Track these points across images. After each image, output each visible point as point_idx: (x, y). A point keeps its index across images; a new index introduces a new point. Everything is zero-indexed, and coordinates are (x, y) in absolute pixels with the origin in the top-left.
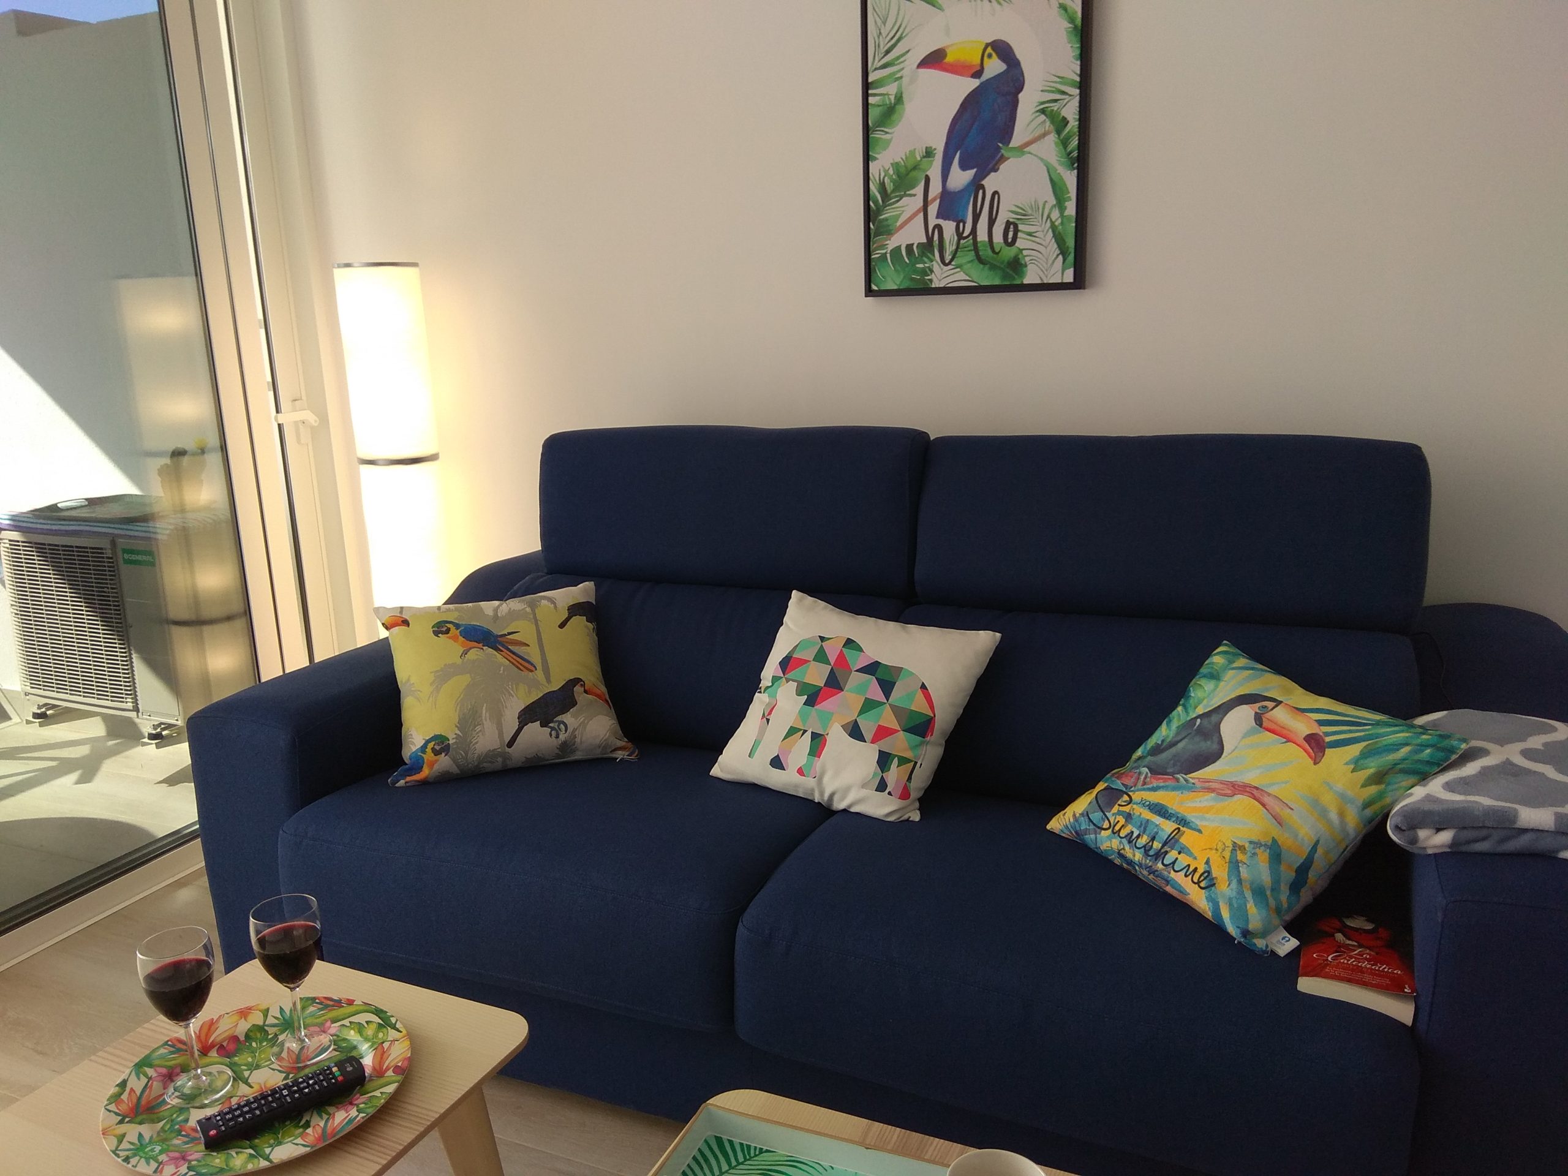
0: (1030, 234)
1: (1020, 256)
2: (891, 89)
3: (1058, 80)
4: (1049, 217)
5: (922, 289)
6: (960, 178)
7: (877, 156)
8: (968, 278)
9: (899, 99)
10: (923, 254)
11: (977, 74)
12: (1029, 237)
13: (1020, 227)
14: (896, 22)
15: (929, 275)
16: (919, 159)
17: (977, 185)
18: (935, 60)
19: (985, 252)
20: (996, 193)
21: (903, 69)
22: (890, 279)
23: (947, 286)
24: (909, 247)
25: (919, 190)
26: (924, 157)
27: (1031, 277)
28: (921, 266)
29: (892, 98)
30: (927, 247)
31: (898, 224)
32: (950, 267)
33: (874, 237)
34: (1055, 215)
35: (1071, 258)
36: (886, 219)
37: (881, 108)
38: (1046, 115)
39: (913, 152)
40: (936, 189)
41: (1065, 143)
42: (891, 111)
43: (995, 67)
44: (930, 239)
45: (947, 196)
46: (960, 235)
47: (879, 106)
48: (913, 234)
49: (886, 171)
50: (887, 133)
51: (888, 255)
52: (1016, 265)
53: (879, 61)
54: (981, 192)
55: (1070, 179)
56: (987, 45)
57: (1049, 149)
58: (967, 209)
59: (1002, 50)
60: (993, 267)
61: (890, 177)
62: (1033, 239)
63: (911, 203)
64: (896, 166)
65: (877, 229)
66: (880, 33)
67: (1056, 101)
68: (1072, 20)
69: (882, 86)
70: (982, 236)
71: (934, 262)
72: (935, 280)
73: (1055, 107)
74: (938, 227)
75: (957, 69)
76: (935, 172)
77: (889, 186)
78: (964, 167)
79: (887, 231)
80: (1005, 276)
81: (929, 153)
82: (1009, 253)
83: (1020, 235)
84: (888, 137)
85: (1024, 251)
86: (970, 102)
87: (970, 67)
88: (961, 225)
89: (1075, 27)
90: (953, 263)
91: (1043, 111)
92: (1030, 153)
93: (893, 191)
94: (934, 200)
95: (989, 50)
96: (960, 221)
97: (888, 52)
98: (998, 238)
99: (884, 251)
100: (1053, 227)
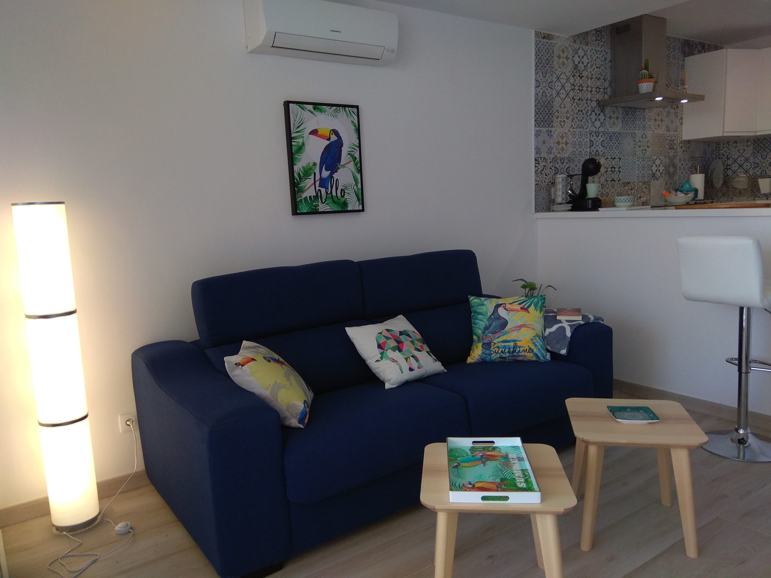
0: (348, 194)
1: (346, 201)
2: (300, 140)
3: (353, 144)
4: (353, 188)
5: (315, 212)
6: (326, 174)
7: (296, 163)
8: (331, 208)
9: (303, 144)
10: (315, 200)
11: (329, 139)
12: (348, 195)
13: (345, 191)
14: (300, 118)
15: (317, 207)
16: (311, 166)
17: (331, 177)
18: (314, 132)
19: (335, 199)
20: (337, 179)
21: (304, 134)
22: (304, 208)
23: (324, 211)
24: (310, 197)
25: (312, 177)
26: (313, 165)
27: (349, 208)
28: (315, 204)
29: (301, 144)
30: (316, 197)
31: (306, 189)
32: (324, 204)
33: (297, 193)
34: (355, 188)
35: (361, 201)
36: (300, 187)
37: (297, 146)
38: (350, 155)
39: (309, 163)
40: (318, 177)
41: (356, 165)
42: (301, 148)
43: (334, 138)
44: (317, 194)
45: (321, 179)
46: (327, 193)
47: (296, 146)
48: (310, 192)
49: (300, 169)
50: (300, 156)
51: (303, 200)
52: (345, 204)
53: (295, 130)
54: (332, 179)
55: (358, 176)
56: (331, 130)
57: (352, 166)
58: (329, 184)
59: (336, 132)
60: (338, 204)
61: (302, 173)
62: (349, 195)
63: (309, 182)
64: (303, 167)
65: (298, 190)
66: (295, 120)
67: (352, 151)
68: (355, 127)
69: (297, 139)
70: (334, 194)
71: (319, 203)
72: (320, 208)
73: (353, 153)
74: (319, 190)
75: (322, 137)
76: (317, 171)
77: (302, 175)
78: (326, 170)
79: (301, 191)
80: (342, 208)
81: (315, 164)
82: (343, 200)
83: (345, 194)
84: (300, 157)
85: (347, 199)
86: (327, 148)
87: (326, 137)
88: (327, 190)
89: (356, 129)
90: (325, 203)
91: (349, 154)
92: (346, 167)
93: (303, 177)
94: (317, 181)
95: (332, 132)
96: (327, 188)
97: (298, 127)
98: (339, 195)
99: (301, 198)
100: (355, 191)
